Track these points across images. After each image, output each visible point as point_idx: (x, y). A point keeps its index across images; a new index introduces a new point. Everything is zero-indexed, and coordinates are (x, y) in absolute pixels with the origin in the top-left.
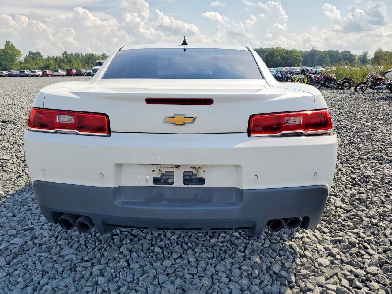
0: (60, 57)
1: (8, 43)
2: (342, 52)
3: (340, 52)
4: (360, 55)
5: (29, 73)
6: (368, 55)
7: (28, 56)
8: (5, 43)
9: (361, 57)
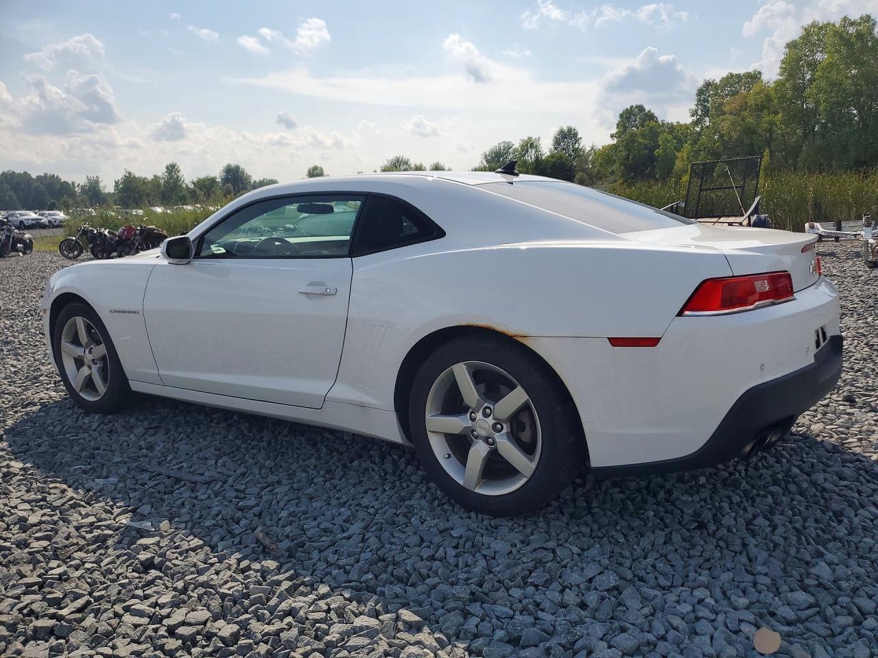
2: (38, 177)
3: (34, 176)
4: (82, 183)
6: (101, 185)
9: (87, 188)
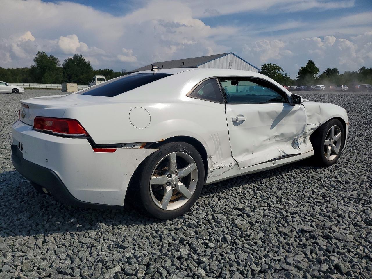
0: (357, 72)
1: (310, 62)
5: (314, 88)
7: (326, 72)
8: (307, 62)
